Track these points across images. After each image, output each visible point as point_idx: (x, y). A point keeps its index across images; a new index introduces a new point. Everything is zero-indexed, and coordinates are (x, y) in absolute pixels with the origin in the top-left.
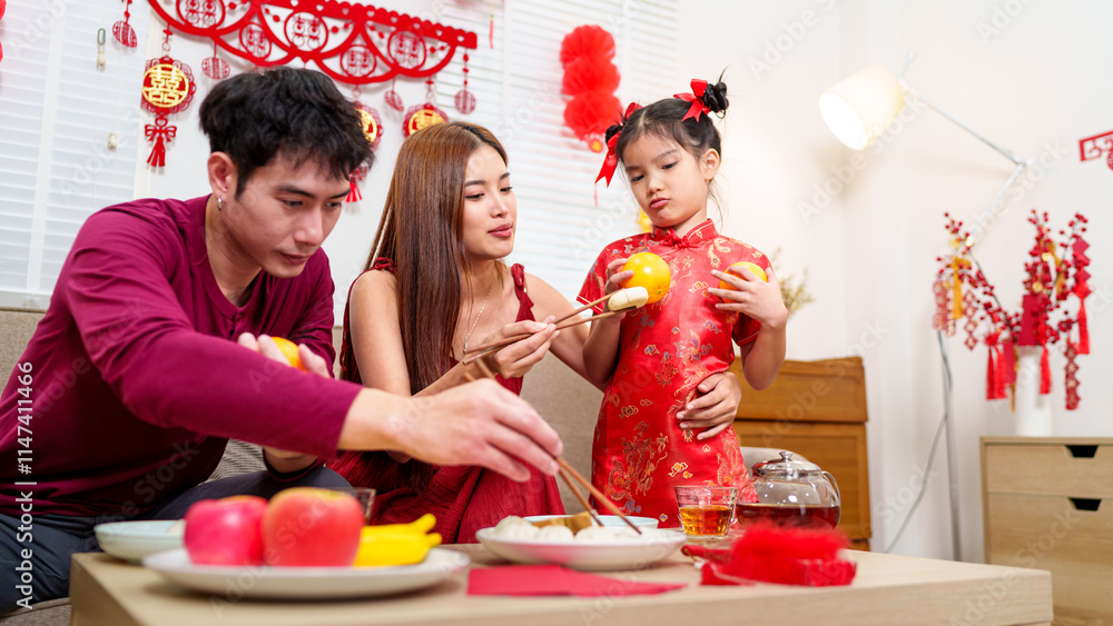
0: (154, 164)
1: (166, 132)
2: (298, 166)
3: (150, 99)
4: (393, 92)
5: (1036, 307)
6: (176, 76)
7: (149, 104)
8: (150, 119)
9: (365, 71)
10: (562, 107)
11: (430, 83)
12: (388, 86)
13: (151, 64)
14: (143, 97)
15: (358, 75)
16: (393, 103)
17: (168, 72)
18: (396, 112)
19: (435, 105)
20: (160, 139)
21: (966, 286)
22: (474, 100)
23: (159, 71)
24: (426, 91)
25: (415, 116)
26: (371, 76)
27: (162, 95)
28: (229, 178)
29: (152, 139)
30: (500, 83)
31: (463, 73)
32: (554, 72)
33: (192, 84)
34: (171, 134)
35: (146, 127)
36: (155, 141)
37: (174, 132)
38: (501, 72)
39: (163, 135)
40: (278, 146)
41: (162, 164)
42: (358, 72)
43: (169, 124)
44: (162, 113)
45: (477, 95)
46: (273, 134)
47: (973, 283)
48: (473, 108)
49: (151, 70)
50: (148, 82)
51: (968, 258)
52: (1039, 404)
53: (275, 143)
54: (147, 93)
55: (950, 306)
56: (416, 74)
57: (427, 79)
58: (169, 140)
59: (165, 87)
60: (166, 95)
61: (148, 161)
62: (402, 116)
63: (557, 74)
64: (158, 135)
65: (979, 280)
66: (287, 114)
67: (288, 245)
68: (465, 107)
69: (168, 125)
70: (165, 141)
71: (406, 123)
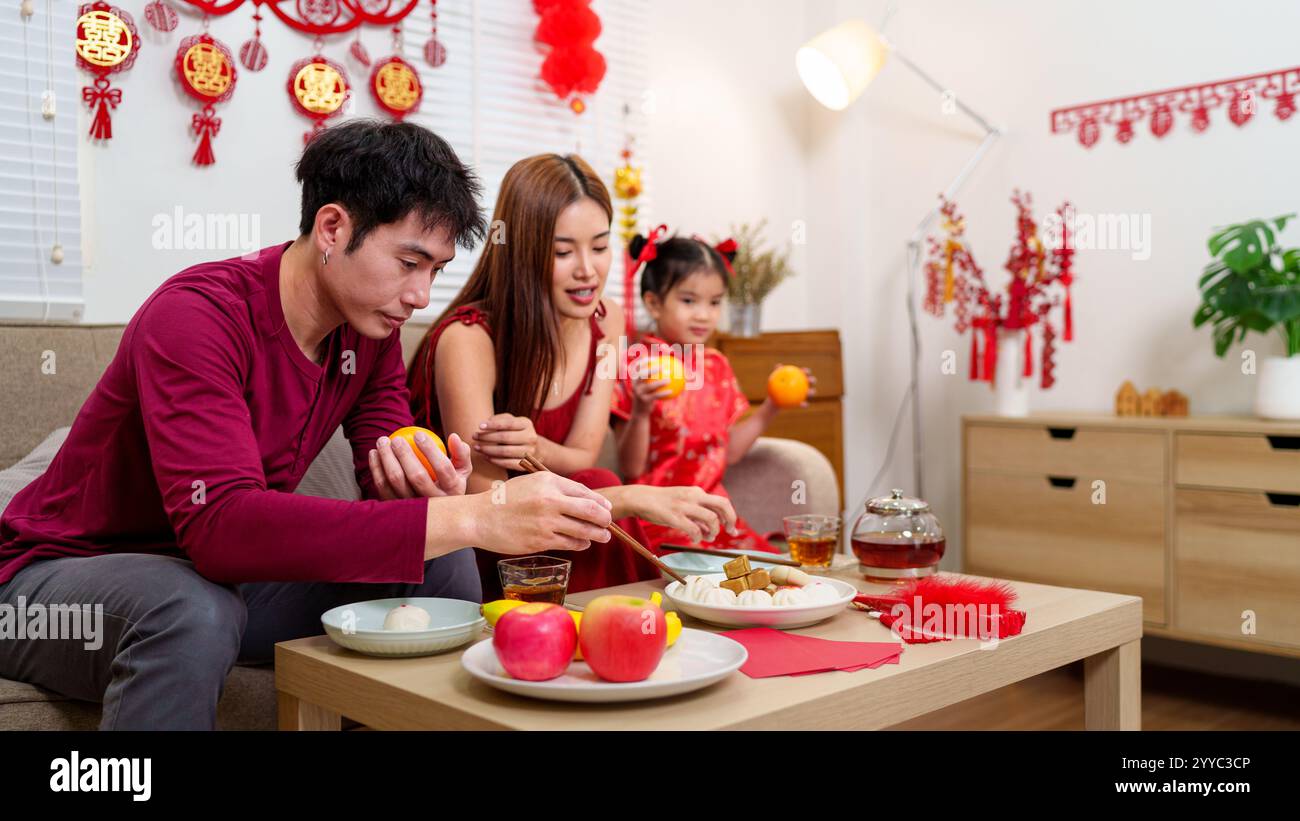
0: (98, 136)
1: (110, 96)
3: (86, 55)
4: (358, 43)
5: (1020, 292)
6: (114, 26)
7: (85, 62)
8: (88, 80)
9: (328, 18)
11: (396, 32)
12: (351, 38)
13: (83, 11)
14: (77, 53)
15: (319, 22)
16: (358, 55)
17: (104, 22)
19: (402, 58)
20: (103, 106)
21: (956, 270)
22: (444, 50)
23: (94, 19)
24: (394, 39)
25: (383, 70)
26: (334, 25)
27: (99, 49)
28: (339, 231)
29: (92, 106)
30: (471, 30)
31: (431, 19)
33: (135, 38)
34: (116, 99)
35: (85, 89)
36: (97, 107)
37: (119, 96)
39: (106, 100)
41: (108, 135)
42: (318, 20)
43: (112, 86)
44: (101, 72)
45: (447, 45)
47: (963, 265)
48: (443, 60)
49: (83, 19)
50: (81, 34)
51: (959, 241)
52: (1019, 386)
54: (82, 48)
55: (940, 287)
56: (380, 20)
57: (393, 26)
58: (113, 107)
59: (102, 40)
60: (105, 51)
61: (91, 132)
62: (368, 71)
64: (99, 100)
65: (968, 263)
67: (393, 305)
68: (434, 59)
70: (109, 108)
71: (373, 79)
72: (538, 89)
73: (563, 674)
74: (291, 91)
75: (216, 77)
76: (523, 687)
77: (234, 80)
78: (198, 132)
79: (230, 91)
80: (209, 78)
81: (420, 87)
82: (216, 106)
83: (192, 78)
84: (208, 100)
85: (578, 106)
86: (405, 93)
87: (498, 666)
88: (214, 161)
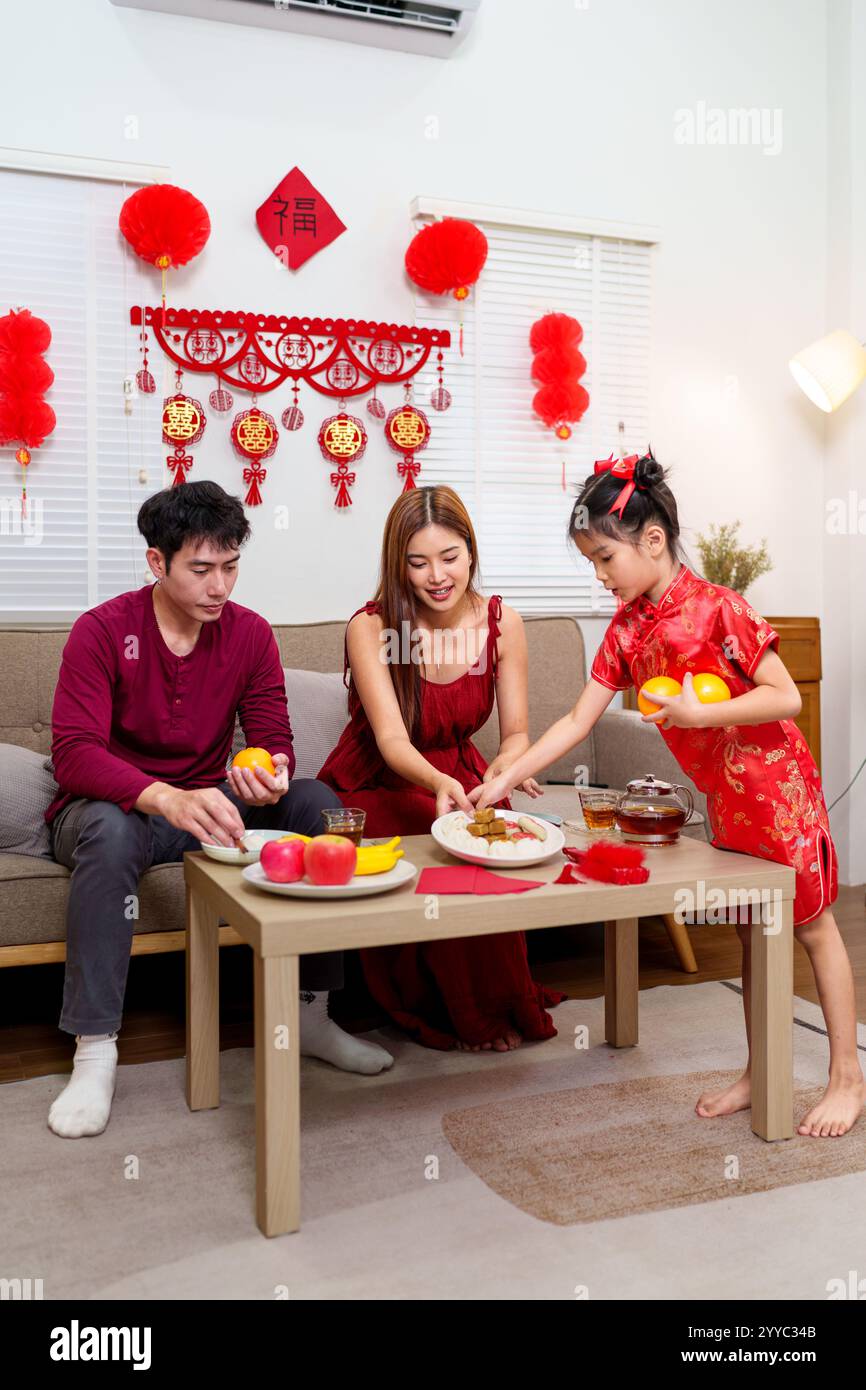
1: (185, 462)
2: (198, 547)
3: (170, 433)
4: (375, 399)
6: (189, 410)
7: (169, 437)
8: (170, 451)
9: (349, 384)
10: (533, 391)
11: (408, 386)
12: (369, 396)
13: (167, 402)
14: (164, 433)
15: (343, 387)
16: (375, 410)
17: (182, 408)
18: (380, 420)
19: (414, 406)
20: (180, 469)
22: (449, 396)
23: (175, 408)
24: (405, 392)
25: (396, 418)
26: (354, 388)
27: (178, 429)
28: (161, 563)
29: (174, 470)
30: (474, 376)
31: (438, 372)
32: (525, 358)
33: (202, 417)
34: (189, 463)
35: (168, 458)
36: (177, 471)
37: (191, 461)
38: (473, 365)
39: (182, 465)
40: (183, 538)
42: (342, 385)
44: (180, 444)
45: (452, 391)
46: (179, 529)
48: (448, 404)
49: (168, 408)
50: (166, 419)
53: (181, 535)
54: (166, 428)
56: (394, 378)
57: (405, 382)
58: (187, 469)
59: (180, 421)
60: (182, 429)
62: (383, 422)
63: (528, 358)
64: (178, 465)
66: (186, 515)
67: (204, 599)
68: (440, 404)
69: (186, 455)
70: (184, 471)
71: (388, 427)
72: (534, 418)
73: (299, 880)
74: (322, 443)
75: (262, 440)
76: (295, 890)
77: (275, 440)
78: (248, 482)
79: (273, 448)
80: (256, 440)
81: (427, 427)
82: (261, 461)
83: (243, 442)
84: (256, 457)
85: (564, 433)
86: (415, 434)
87: (264, 874)
88: (261, 502)
